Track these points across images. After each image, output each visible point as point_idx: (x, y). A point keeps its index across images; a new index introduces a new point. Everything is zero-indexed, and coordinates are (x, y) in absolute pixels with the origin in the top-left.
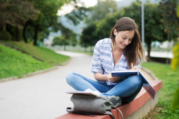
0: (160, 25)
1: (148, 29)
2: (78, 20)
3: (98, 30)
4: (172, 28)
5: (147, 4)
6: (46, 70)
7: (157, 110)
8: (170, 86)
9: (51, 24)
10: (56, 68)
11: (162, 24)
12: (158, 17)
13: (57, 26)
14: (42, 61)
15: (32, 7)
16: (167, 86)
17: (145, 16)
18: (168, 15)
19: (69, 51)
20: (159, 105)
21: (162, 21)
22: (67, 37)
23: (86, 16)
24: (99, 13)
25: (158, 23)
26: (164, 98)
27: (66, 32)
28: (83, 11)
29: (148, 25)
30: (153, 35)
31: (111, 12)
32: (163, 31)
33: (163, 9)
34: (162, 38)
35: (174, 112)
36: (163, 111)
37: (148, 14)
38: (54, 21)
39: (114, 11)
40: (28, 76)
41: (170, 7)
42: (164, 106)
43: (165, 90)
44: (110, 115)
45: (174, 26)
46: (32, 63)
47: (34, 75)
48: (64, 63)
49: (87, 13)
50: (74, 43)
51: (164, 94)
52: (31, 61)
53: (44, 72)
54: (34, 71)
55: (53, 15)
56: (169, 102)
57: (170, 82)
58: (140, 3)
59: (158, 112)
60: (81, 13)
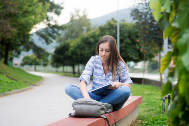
0: (136, 45)
1: (124, 49)
2: (50, 38)
3: (71, 49)
4: (148, 48)
5: (122, 23)
6: (21, 89)
7: (138, 122)
8: (147, 103)
9: (23, 43)
10: (31, 88)
11: (138, 43)
12: (133, 37)
13: (29, 45)
14: (16, 80)
15: (9, 25)
16: (145, 104)
17: (121, 35)
18: (145, 35)
19: (39, 71)
20: (140, 118)
21: (138, 40)
22: (39, 57)
23: (59, 35)
24: (72, 31)
25: (134, 43)
26: (143, 113)
27: (38, 51)
28: (56, 30)
29: (123, 44)
30: (129, 54)
31: (85, 31)
32: (139, 51)
33: (140, 29)
34: (138, 58)
35: (154, 123)
36: (144, 122)
37: (124, 33)
38: (26, 39)
39: (88, 30)
40: (5, 95)
41: (147, 27)
42: (144, 118)
43: (143, 107)
44: (104, 118)
45: (150, 46)
46: (7, 83)
47: (10, 94)
48: (37, 83)
49: (60, 32)
50: (45, 63)
51: (143, 110)
52: (6, 81)
53: (20, 92)
54: (10, 90)
55: (26, 33)
56: (148, 116)
57: (147, 100)
58: (116, 22)
59: (140, 124)
60: (54, 32)
